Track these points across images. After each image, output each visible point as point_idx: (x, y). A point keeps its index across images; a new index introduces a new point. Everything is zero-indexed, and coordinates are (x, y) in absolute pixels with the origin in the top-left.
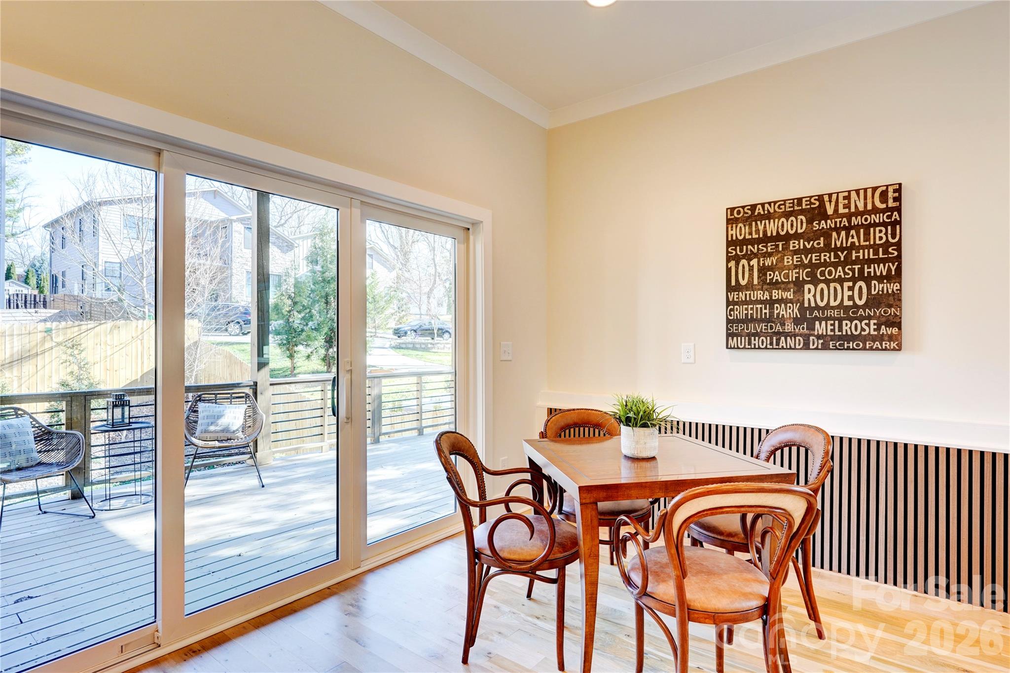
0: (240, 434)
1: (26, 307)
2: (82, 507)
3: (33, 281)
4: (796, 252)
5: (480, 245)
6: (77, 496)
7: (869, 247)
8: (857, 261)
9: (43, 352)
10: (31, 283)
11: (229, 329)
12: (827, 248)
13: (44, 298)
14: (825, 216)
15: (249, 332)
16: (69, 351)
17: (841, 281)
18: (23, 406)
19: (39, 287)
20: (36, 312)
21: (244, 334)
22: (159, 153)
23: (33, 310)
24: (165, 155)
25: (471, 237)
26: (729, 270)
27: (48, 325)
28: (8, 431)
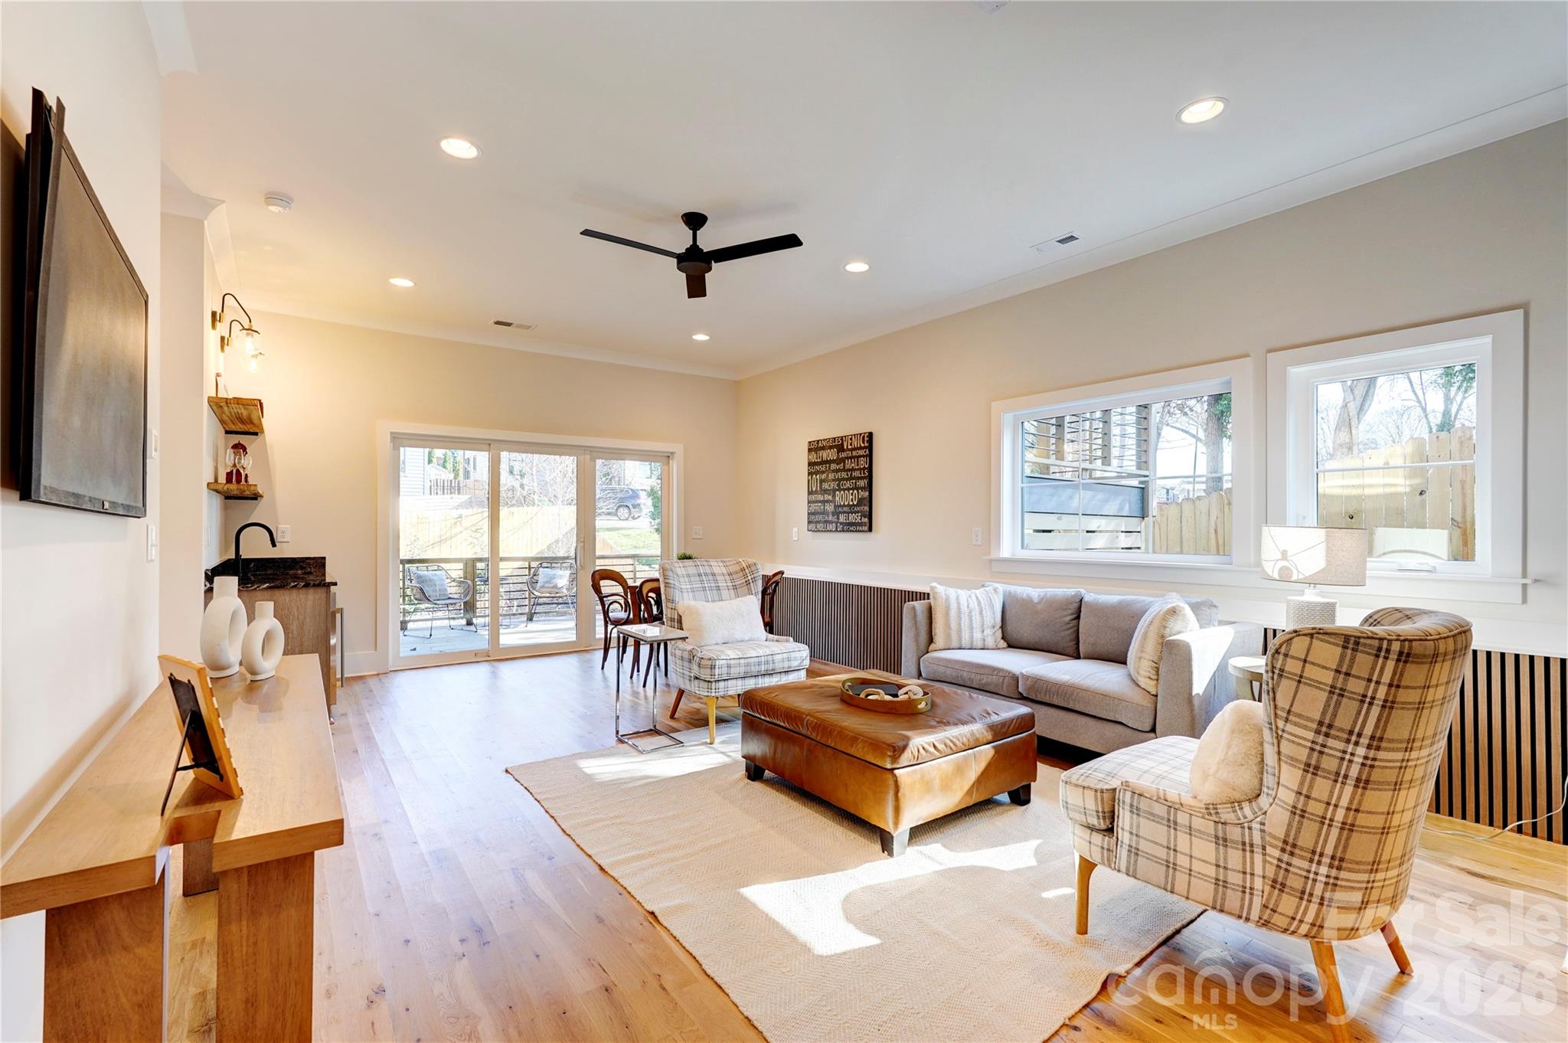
0: (565, 591)
1: (444, 494)
2: (472, 628)
3: (449, 466)
4: (833, 471)
5: (674, 465)
6: (469, 623)
7: (858, 469)
8: (854, 478)
9: (456, 535)
10: (448, 467)
11: (619, 514)
12: (844, 470)
13: (459, 484)
14: (844, 451)
15: (639, 517)
16: (474, 534)
17: (848, 489)
18: (441, 565)
19: (455, 471)
20: (452, 498)
21: (633, 518)
22: (490, 445)
23: (449, 496)
24: (492, 445)
25: (671, 462)
26: (809, 481)
27: (460, 511)
28: (435, 578)
